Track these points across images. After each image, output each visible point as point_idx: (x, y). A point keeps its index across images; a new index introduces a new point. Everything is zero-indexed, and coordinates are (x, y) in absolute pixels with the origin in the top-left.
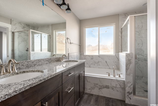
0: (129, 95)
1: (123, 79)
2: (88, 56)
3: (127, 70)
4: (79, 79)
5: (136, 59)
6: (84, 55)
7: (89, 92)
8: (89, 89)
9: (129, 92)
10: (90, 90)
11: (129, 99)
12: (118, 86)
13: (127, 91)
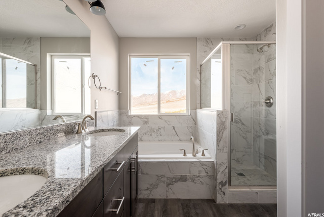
0: (222, 187)
1: (211, 158)
2: (139, 116)
3: (220, 141)
4: (131, 171)
5: (232, 121)
6: (127, 116)
7: (146, 196)
8: (147, 190)
9: (222, 181)
10: (149, 192)
11: (222, 194)
12: (203, 174)
13: (218, 181)
